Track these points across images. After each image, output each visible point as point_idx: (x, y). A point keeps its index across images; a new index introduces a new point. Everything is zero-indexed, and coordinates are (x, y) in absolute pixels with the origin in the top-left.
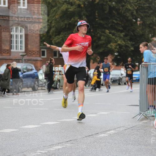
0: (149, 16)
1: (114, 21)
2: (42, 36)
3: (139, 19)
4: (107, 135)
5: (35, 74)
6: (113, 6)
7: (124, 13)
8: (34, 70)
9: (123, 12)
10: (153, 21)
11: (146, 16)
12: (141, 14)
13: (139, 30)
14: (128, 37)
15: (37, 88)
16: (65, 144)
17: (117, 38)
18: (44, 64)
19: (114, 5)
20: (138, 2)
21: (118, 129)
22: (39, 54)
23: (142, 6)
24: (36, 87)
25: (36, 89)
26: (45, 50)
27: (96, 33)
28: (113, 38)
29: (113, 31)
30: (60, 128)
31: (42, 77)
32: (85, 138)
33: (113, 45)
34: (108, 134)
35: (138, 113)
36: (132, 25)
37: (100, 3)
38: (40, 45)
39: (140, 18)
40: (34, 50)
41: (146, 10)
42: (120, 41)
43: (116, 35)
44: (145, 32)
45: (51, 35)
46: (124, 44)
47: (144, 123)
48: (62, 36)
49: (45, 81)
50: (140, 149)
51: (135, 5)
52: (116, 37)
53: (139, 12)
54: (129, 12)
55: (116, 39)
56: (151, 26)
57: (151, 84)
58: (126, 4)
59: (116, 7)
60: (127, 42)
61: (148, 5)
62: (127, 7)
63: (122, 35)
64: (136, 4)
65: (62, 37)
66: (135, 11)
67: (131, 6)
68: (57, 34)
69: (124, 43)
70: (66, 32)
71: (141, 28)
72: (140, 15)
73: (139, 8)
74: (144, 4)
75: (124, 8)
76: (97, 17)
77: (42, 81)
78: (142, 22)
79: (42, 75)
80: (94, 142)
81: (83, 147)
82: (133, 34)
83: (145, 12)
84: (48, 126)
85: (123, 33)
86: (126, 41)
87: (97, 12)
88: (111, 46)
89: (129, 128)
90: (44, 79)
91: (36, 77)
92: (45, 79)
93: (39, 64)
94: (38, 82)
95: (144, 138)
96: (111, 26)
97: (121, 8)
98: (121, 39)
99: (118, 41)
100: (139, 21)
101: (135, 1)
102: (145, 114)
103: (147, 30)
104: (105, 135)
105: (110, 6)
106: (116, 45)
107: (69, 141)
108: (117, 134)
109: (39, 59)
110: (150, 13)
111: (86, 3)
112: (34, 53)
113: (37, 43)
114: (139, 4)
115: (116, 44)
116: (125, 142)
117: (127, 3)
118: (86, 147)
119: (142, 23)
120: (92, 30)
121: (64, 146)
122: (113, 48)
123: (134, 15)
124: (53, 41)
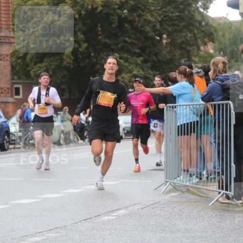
0: (180, 31)
1: (127, 39)
2: (14, 64)
3: (165, 36)
4: (113, 218)
5: (3, 123)
6: (125, 16)
7: (141, 27)
8: (2, 117)
9: (139, 25)
10: (185, 39)
11: (175, 31)
12: (167, 27)
13: (165, 52)
14: (149, 64)
15: (8, 147)
16: (47, 233)
17: (131, 65)
18: (19, 109)
19: (126, 14)
20: (163, 10)
21: (132, 207)
22: (10, 92)
23: (168, 16)
24: (5, 144)
25: (6, 147)
26: (21, 86)
27: (100, 59)
28: (126, 66)
29: (126, 55)
30: (40, 209)
31: (14, 128)
32: (79, 224)
33: (126, 77)
34: (116, 216)
35: (163, 181)
36: (154, 45)
37: (104, 12)
38: (13, 79)
39: (166, 34)
40: (2, 86)
41: (175, 22)
42: (136, 70)
43: (130, 60)
44: (175, 55)
45: (29, 63)
46: (143, 75)
47: (171, 196)
48: (47, 64)
49: (20, 134)
50: (164, 237)
51: (158, 14)
52: (130, 63)
53: (164, 25)
54: (150, 25)
55: (130, 68)
56: (184, 46)
57: (184, 135)
58: (144, 13)
59: (130, 18)
60: (147, 71)
61: (178, 14)
62: (145, 17)
63: (139, 60)
64: (160, 12)
65: (46, 66)
66: (158, 23)
67: (152, 15)
68: (37, 60)
69: (143, 73)
70: (52, 58)
71: (169, 49)
72: (166, 29)
73: (164, 19)
74: (172, 13)
75: (141, 19)
76: (100, 33)
77: (14, 135)
78: (169, 40)
79: (15, 126)
80: (93, 230)
81: (75, 238)
82: (156, 60)
83: (174, 25)
84: (21, 206)
85: (141, 58)
86: (146, 69)
87: (99, 25)
88: (122, 78)
89: (148, 205)
90: (18, 131)
91: (6, 129)
92: (20, 131)
93: (10, 108)
94: (9, 137)
95: (172, 220)
96: (122, 47)
97: (137, 19)
98: (138, 67)
99: (133, 71)
100: (165, 39)
101: (159, 8)
102: (173, 183)
103: (178, 53)
104: (110, 217)
105: (120, 17)
106: (131, 77)
107: (53, 229)
108: (129, 215)
109: (11, 100)
110: (182, 27)
111: (82, 12)
112: (3, 91)
113: (6, 76)
114: (164, 12)
115: (131, 75)
116: (141, 228)
117: (146, 11)
118: (79, 237)
119: (170, 42)
120: (92, 54)
121: (45, 238)
122: (126, 81)
123: (158, 30)
124: (31, 72)
